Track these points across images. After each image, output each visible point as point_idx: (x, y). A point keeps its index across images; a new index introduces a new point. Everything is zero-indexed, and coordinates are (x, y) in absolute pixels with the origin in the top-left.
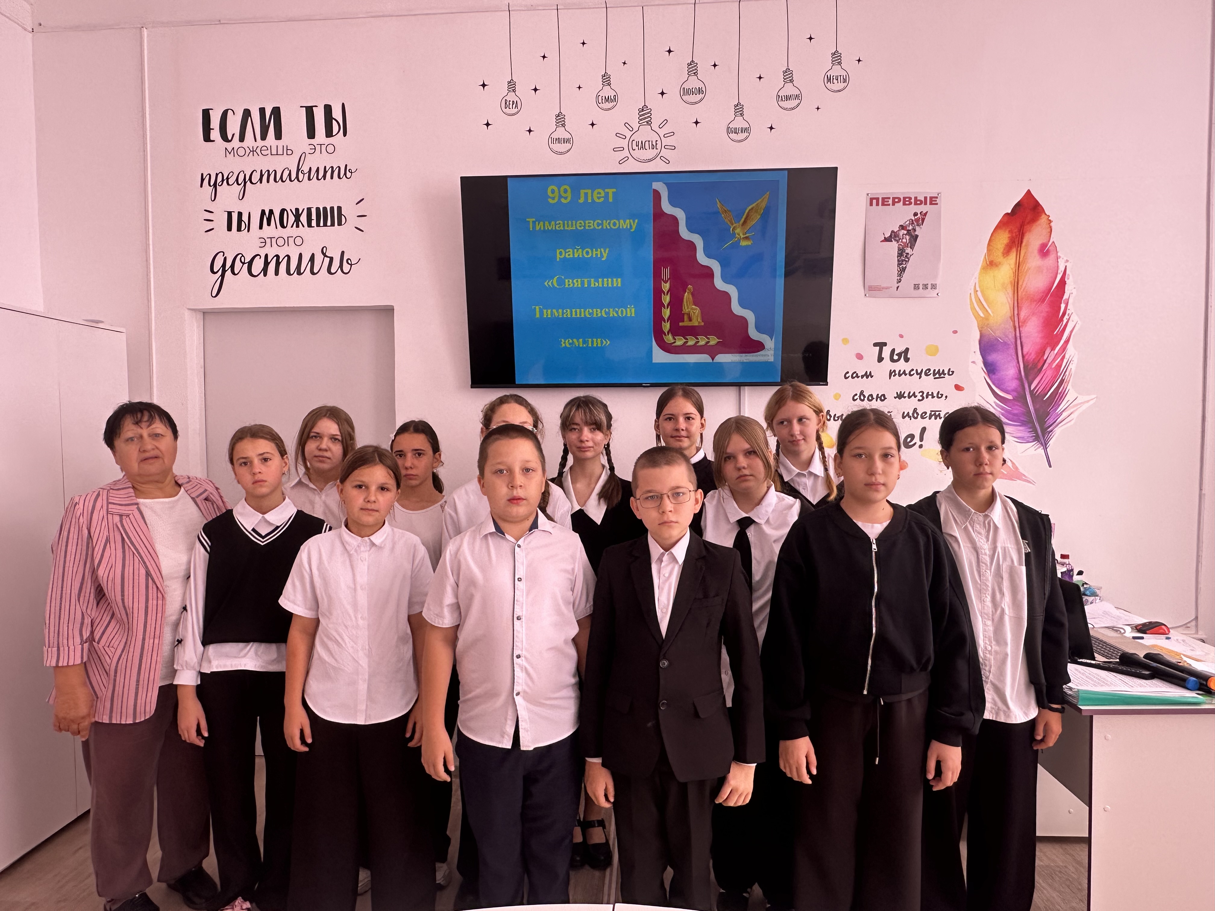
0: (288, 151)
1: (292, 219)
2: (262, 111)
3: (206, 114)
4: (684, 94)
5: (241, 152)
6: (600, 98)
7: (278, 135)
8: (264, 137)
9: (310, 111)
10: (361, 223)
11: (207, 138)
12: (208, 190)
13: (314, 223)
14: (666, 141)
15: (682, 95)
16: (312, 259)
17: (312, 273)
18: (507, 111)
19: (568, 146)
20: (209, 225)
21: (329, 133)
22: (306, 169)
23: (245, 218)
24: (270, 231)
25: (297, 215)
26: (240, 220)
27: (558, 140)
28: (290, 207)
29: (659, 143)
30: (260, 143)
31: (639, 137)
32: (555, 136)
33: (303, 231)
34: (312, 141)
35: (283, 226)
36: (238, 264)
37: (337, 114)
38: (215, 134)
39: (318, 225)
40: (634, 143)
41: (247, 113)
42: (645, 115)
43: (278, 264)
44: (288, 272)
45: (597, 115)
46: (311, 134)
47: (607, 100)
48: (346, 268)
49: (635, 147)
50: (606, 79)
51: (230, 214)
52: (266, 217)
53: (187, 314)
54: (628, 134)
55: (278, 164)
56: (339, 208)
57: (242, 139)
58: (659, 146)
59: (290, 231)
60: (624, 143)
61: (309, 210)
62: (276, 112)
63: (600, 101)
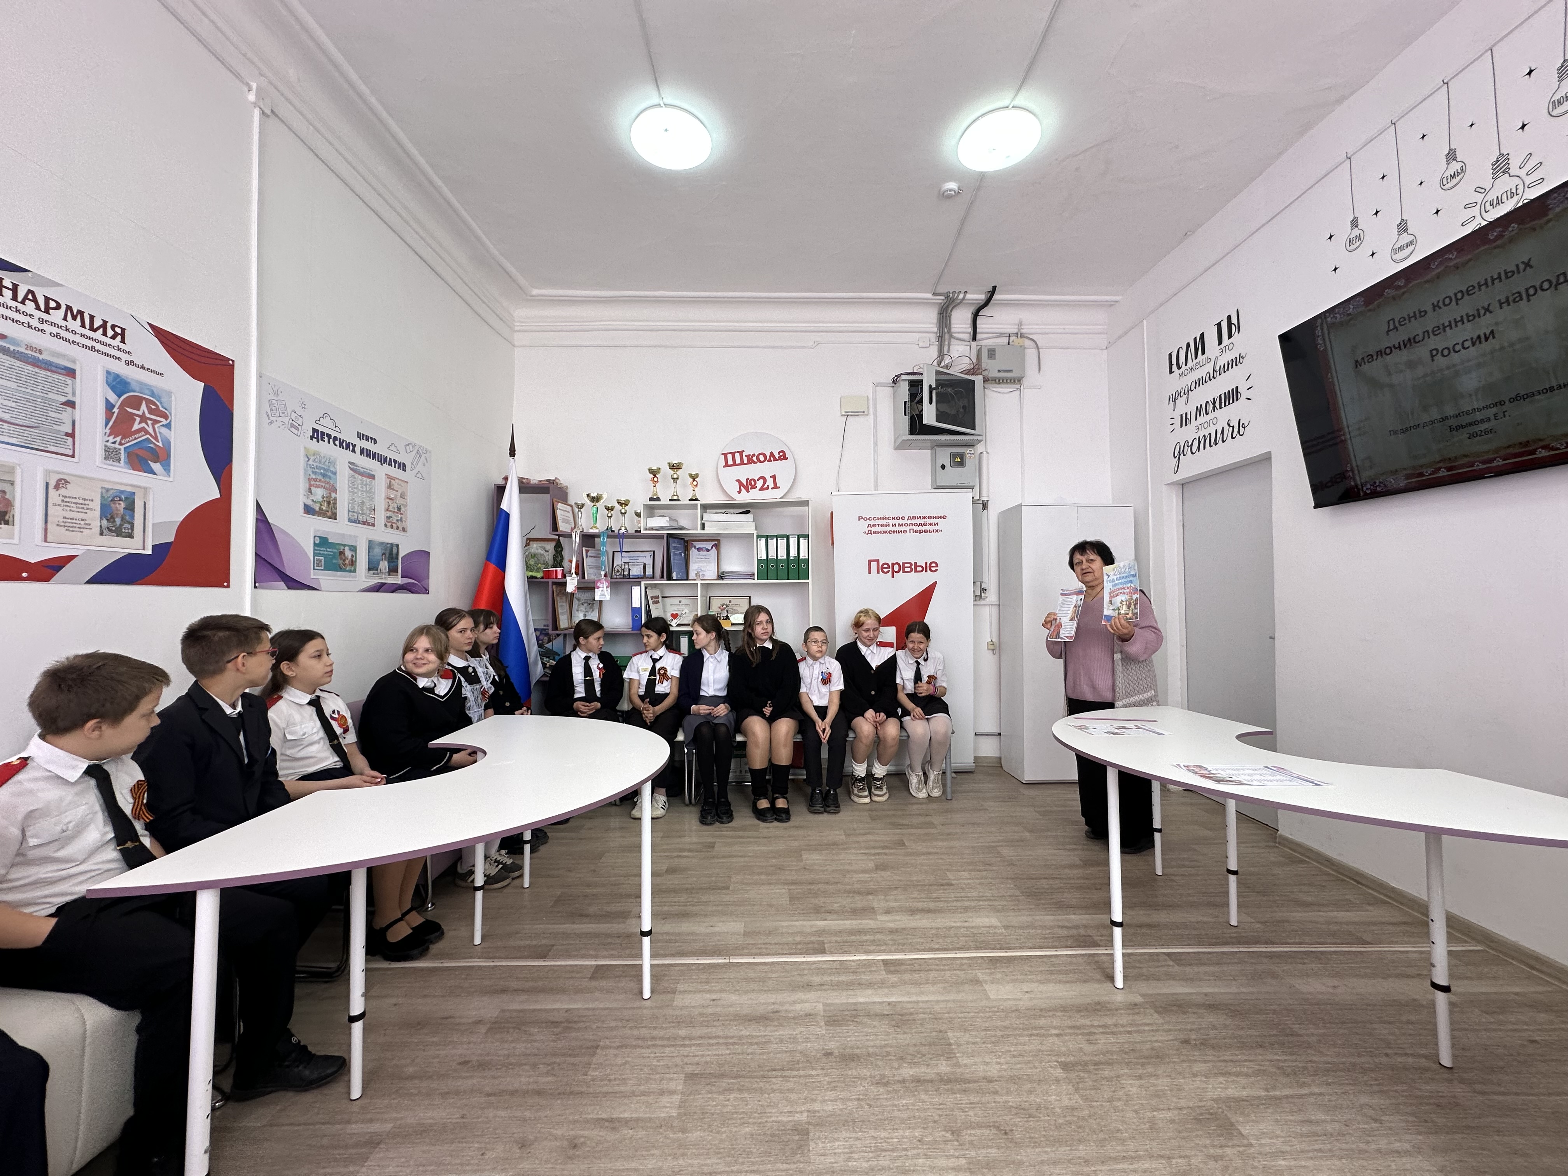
0: (1208, 360)
1: (1211, 406)
2: (1195, 339)
3: (1170, 355)
4: (1554, 107)
5: (1186, 372)
6: (1445, 180)
7: (1203, 353)
8: (1196, 358)
9: (1219, 325)
10: (1248, 394)
11: (1171, 372)
12: (1172, 403)
13: (1223, 405)
14: (1528, 180)
15: (1551, 109)
16: (1222, 432)
17: (1223, 441)
18: (1353, 247)
19: (1411, 248)
20: (1172, 427)
21: (1230, 336)
22: (1217, 368)
23: (1189, 416)
24: (1202, 419)
25: (1214, 404)
26: (1186, 418)
27: (1401, 248)
28: (1210, 399)
29: (1521, 187)
30: (1195, 361)
31: (1492, 196)
32: (1396, 247)
33: (1218, 412)
34: (1222, 346)
35: (1207, 414)
36: (1186, 447)
37: (1234, 320)
38: (1174, 367)
39: (1225, 406)
40: (1488, 204)
41: (1188, 345)
42: (1501, 166)
43: (1205, 441)
44: (1211, 446)
45: (1441, 198)
46: (1220, 343)
47: (1453, 177)
48: (1242, 429)
49: (1488, 207)
50: (1451, 156)
51: (1181, 415)
52: (1199, 410)
53: (1165, 488)
54: (1479, 198)
55: (1201, 373)
56: (1237, 388)
57: (1186, 365)
58: (1520, 191)
59: (1211, 415)
60: (1475, 211)
61: (1220, 396)
62: (1202, 335)
63: (1445, 183)
